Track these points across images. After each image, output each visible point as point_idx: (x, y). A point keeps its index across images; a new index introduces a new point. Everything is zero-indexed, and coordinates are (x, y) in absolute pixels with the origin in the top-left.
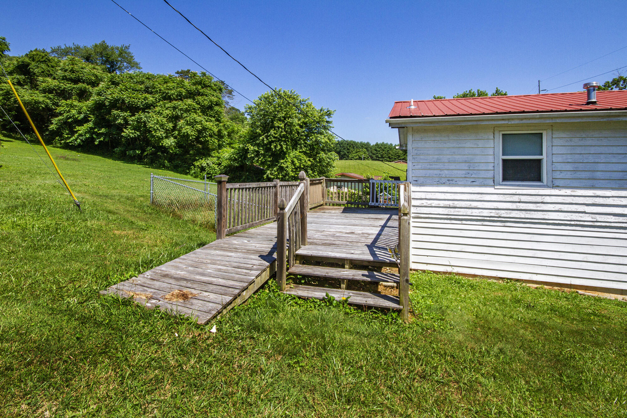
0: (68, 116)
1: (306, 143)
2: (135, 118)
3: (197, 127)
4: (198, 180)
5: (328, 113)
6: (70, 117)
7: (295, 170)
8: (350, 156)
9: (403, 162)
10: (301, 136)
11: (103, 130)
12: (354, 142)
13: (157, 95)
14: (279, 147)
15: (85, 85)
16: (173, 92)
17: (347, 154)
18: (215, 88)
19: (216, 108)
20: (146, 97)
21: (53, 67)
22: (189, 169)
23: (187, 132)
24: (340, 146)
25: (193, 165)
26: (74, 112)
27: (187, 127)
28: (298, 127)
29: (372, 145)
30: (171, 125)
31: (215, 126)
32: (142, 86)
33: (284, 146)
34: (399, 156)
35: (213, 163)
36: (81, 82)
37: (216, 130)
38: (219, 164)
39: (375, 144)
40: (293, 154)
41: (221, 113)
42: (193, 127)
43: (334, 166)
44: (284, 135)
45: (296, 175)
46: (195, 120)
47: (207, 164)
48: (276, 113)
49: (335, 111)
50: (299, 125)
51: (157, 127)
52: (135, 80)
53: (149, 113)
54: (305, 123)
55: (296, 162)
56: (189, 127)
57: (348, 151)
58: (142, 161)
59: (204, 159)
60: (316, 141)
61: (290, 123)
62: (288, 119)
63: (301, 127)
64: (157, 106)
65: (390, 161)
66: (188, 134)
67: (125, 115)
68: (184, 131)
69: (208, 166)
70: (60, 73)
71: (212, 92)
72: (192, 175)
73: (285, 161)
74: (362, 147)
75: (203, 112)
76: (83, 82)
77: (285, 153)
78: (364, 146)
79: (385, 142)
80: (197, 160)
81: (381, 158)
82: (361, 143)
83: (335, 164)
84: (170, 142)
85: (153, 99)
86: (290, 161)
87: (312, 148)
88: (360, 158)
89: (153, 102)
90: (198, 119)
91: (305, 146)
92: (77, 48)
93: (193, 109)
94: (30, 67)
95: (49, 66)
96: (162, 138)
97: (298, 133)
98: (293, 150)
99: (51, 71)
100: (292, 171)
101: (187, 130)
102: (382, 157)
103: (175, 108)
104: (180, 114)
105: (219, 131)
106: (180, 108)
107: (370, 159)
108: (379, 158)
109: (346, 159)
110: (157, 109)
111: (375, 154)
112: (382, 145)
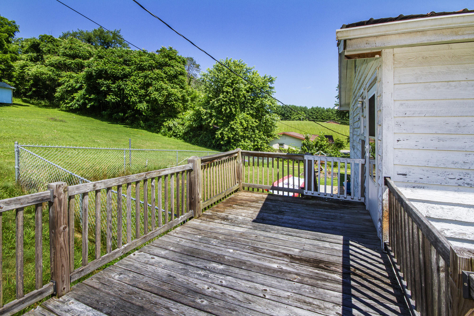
0: (67, 85)
1: (252, 106)
2: (116, 86)
3: (163, 93)
4: (166, 138)
5: (271, 79)
6: (70, 87)
7: (243, 130)
8: (292, 118)
9: (333, 122)
10: (248, 99)
11: (92, 96)
12: (295, 107)
13: (133, 67)
14: (229, 110)
15: (81, 60)
16: (145, 63)
17: (290, 116)
18: (180, 60)
19: (181, 77)
20: (124, 68)
21: (57, 46)
22: (160, 128)
23: (155, 97)
24: (285, 110)
25: (163, 125)
26: (72, 81)
27: (155, 93)
28: (245, 92)
29: (308, 108)
30: (143, 91)
31: (179, 93)
32: (121, 59)
33: (233, 110)
34: (330, 118)
35: (178, 124)
36: (78, 57)
37: (179, 95)
38: (183, 125)
39: (311, 108)
40: (241, 116)
41: (184, 81)
42: (160, 93)
43: (276, 126)
44: (233, 99)
45: (244, 135)
46: (162, 87)
47: (174, 124)
48: (225, 79)
49: (276, 78)
50: (245, 90)
51: (132, 93)
52: (116, 54)
53: (126, 81)
54: (251, 89)
55: (244, 123)
56: (157, 93)
57: (290, 113)
58: (124, 121)
59: (171, 120)
60: (261, 104)
61: (238, 88)
62: (236, 85)
63: (248, 92)
64: (133, 75)
65: (323, 122)
66: (156, 99)
67: (108, 83)
68: (152, 96)
69: (174, 126)
70: (62, 50)
71: (177, 64)
72: (162, 134)
73: (235, 122)
74: (301, 110)
75: (169, 80)
76: (80, 58)
77: (235, 115)
78: (302, 109)
79: (319, 107)
80: (165, 121)
81: (315, 119)
82: (300, 107)
83: (277, 124)
84: (143, 106)
85: (130, 70)
86: (239, 122)
87: (258, 110)
88: (300, 119)
89: (129, 72)
90: (164, 86)
91: (252, 109)
92: (81, 33)
93: (161, 78)
94: (40, 46)
95: (54, 45)
96: (136, 103)
97: (245, 97)
98: (241, 113)
99: (56, 49)
100: (241, 131)
101: (155, 95)
102: (317, 118)
103: (146, 77)
104: (150, 82)
105: (183, 96)
106: (150, 76)
107: (307, 120)
108: (314, 119)
109: (289, 120)
110: (132, 78)
111: (311, 116)
112: (316, 109)
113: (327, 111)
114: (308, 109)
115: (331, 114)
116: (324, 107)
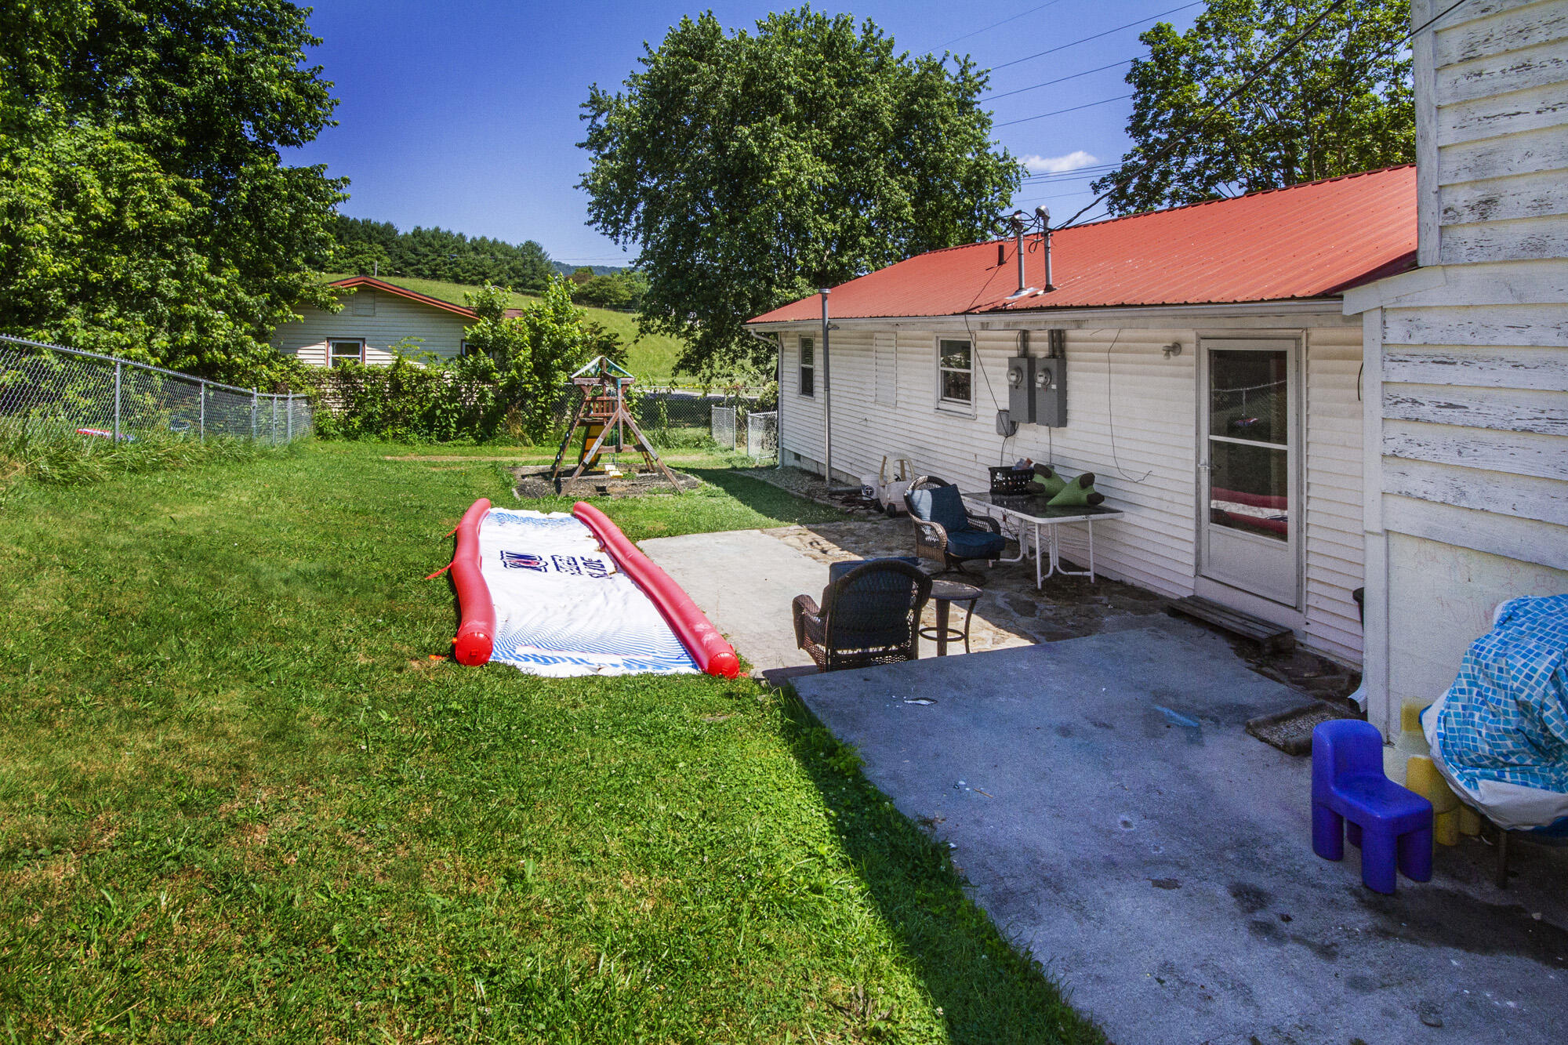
39: (410, 231)
74: (370, 237)
78: (375, 233)
79: (444, 229)
82: (366, 224)
111: (412, 265)
112: (433, 236)
113: (475, 249)
114: (401, 233)
115: (489, 262)
116: (465, 233)
